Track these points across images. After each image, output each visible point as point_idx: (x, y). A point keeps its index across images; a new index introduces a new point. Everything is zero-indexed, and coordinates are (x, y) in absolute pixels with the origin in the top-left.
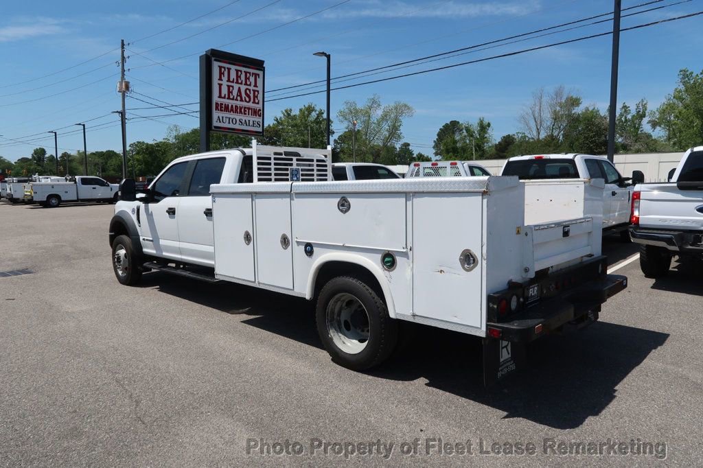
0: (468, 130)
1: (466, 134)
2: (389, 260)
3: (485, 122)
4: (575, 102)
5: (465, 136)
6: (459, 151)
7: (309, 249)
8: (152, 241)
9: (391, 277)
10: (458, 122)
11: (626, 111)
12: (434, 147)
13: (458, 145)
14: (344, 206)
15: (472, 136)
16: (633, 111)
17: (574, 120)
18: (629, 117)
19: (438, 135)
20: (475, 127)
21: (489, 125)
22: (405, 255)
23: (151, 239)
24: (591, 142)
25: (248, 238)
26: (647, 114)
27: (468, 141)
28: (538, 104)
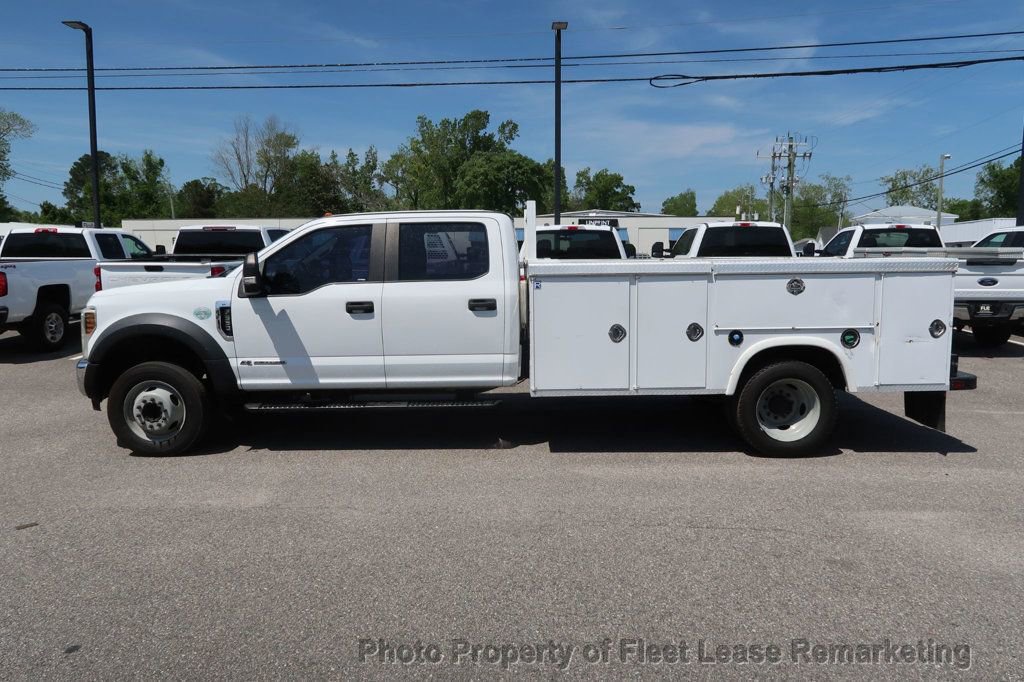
0: (126, 168)
1: (124, 175)
2: (850, 337)
3: (156, 157)
4: (289, 142)
5: (122, 178)
6: (117, 201)
7: (736, 338)
8: (281, 363)
9: (852, 354)
10: (108, 155)
11: (353, 160)
12: (64, 194)
13: (115, 192)
14: (796, 288)
15: (135, 179)
16: (362, 162)
17: (292, 166)
18: (358, 168)
19: (72, 172)
20: (139, 164)
21: (162, 162)
22: (870, 330)
23: (278, 360)
24: (319, 199)
25: (617, 333)
26: (378, 166)
27: (128, 187)
28: (243, 138)
